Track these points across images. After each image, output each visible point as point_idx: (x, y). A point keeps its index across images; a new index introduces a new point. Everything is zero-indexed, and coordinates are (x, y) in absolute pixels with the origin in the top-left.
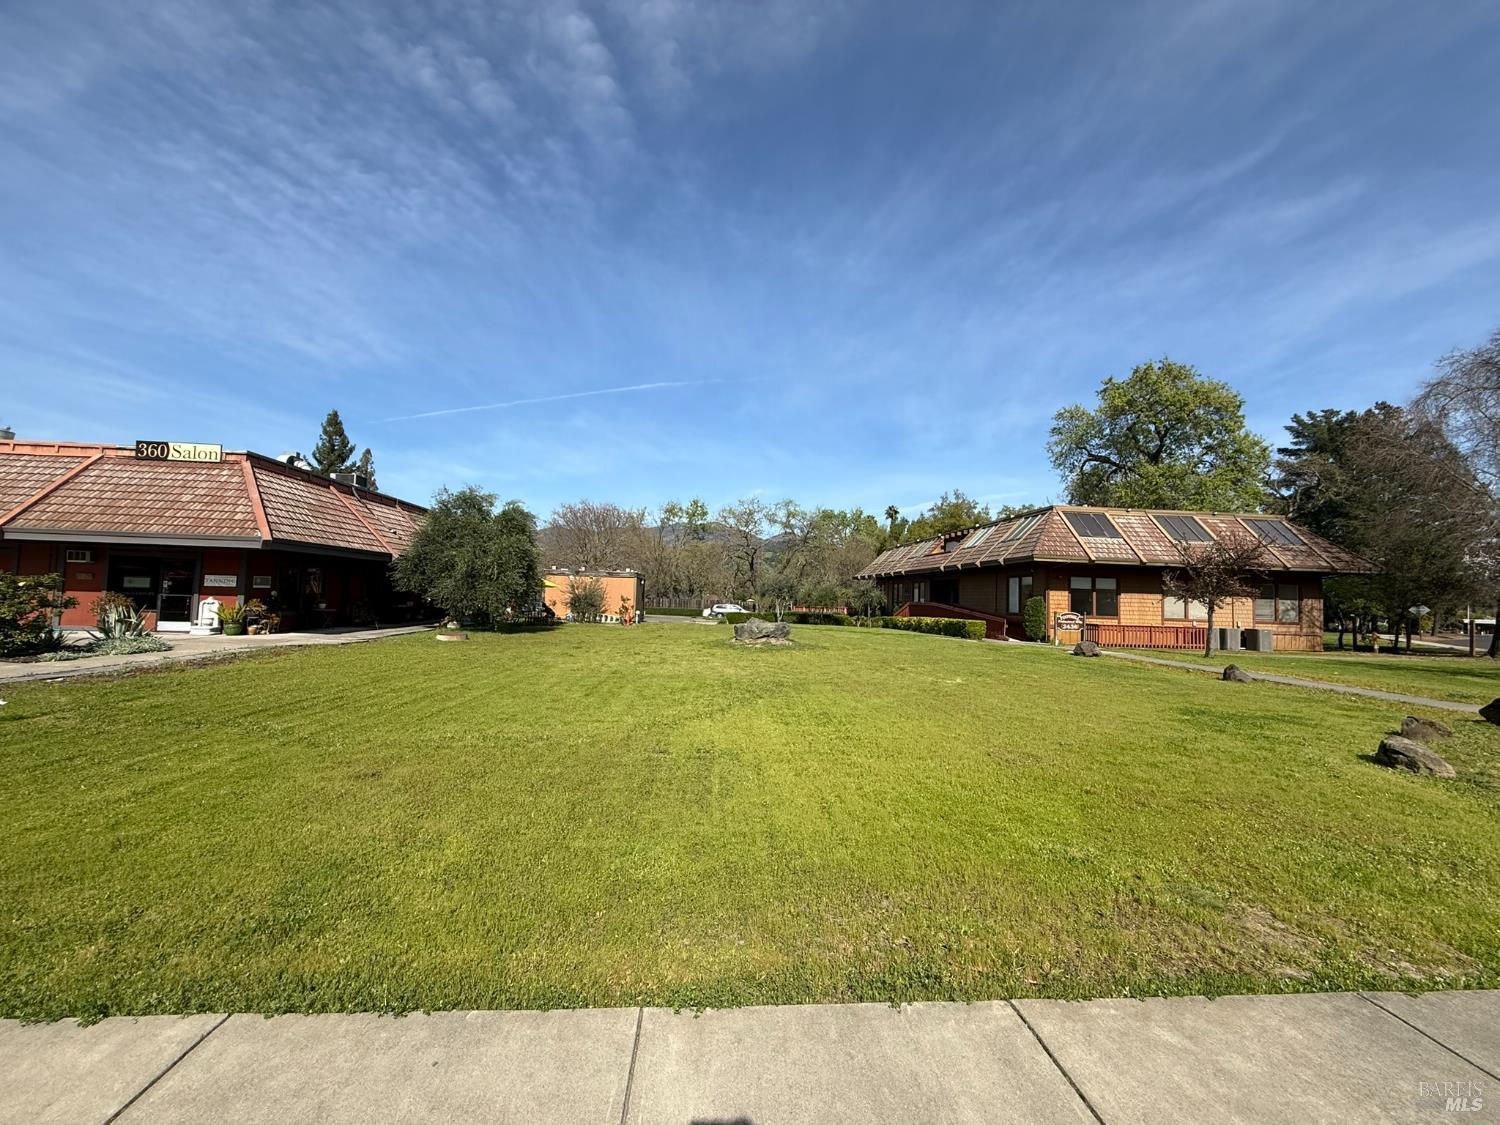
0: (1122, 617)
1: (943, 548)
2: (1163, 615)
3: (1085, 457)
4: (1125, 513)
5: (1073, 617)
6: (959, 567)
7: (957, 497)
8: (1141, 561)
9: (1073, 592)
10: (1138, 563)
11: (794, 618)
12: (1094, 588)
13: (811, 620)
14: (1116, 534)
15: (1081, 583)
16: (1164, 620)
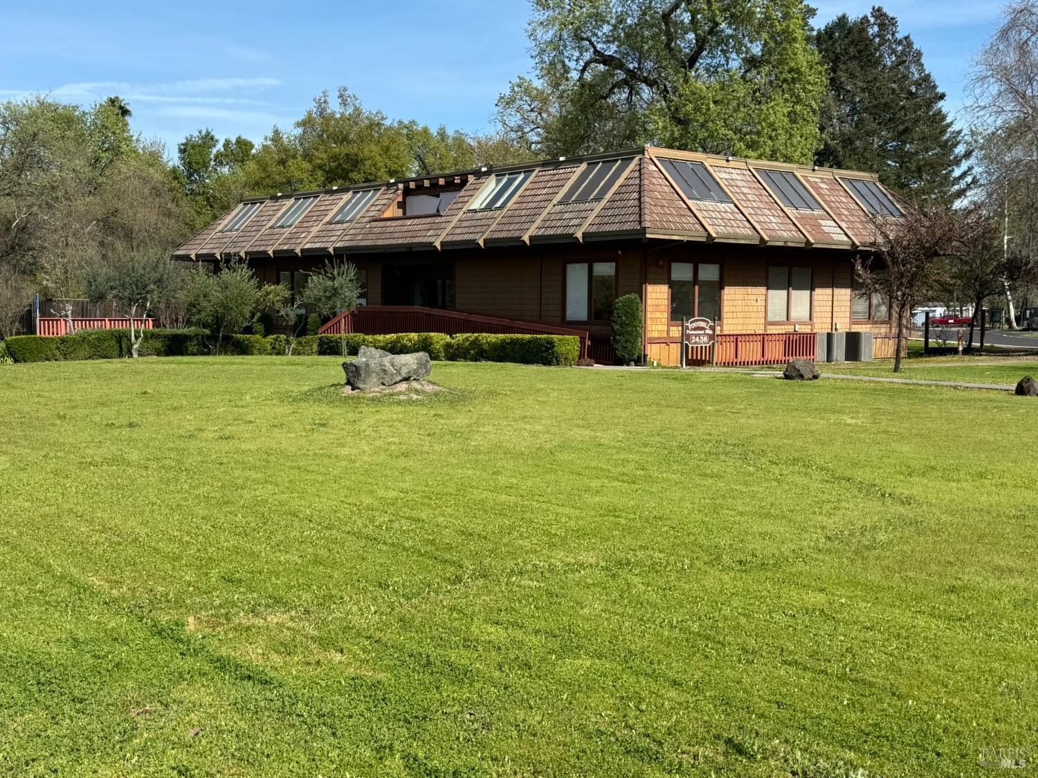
0: (725, 321)
1: (402, 205)
2: (766, 318)
3: (588, 56)
4: (724, 163)
5: (702, 324)
6: (481, 243)
7: (344, 103)
8: (762, 238)
9: (672, 285)
10: (757, 242)
11: (159, 344)
12: (696, 280)
13: (192, 347)
14: (725, 198)
15: (681, 272)
16: (768, 323)
